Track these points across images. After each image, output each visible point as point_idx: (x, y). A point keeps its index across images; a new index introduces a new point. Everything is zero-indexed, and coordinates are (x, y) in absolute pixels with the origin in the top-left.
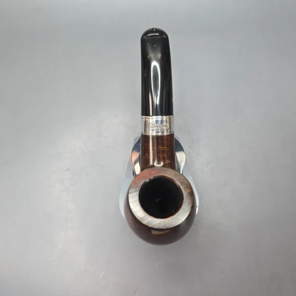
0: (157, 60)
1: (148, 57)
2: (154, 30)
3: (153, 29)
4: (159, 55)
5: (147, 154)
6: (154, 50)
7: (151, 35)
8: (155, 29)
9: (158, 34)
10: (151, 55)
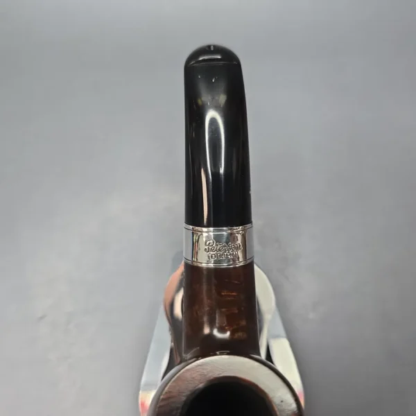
0: (217, 108)
1: (200, 102)
2: (212, 49)
3: (209, 47)
4: (222, 99)
5: (197, 307)
6: (211, 88)
7: (206, 57)
8: (214, 46)
9: (219, 57)
10: (205, 98)
